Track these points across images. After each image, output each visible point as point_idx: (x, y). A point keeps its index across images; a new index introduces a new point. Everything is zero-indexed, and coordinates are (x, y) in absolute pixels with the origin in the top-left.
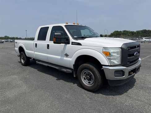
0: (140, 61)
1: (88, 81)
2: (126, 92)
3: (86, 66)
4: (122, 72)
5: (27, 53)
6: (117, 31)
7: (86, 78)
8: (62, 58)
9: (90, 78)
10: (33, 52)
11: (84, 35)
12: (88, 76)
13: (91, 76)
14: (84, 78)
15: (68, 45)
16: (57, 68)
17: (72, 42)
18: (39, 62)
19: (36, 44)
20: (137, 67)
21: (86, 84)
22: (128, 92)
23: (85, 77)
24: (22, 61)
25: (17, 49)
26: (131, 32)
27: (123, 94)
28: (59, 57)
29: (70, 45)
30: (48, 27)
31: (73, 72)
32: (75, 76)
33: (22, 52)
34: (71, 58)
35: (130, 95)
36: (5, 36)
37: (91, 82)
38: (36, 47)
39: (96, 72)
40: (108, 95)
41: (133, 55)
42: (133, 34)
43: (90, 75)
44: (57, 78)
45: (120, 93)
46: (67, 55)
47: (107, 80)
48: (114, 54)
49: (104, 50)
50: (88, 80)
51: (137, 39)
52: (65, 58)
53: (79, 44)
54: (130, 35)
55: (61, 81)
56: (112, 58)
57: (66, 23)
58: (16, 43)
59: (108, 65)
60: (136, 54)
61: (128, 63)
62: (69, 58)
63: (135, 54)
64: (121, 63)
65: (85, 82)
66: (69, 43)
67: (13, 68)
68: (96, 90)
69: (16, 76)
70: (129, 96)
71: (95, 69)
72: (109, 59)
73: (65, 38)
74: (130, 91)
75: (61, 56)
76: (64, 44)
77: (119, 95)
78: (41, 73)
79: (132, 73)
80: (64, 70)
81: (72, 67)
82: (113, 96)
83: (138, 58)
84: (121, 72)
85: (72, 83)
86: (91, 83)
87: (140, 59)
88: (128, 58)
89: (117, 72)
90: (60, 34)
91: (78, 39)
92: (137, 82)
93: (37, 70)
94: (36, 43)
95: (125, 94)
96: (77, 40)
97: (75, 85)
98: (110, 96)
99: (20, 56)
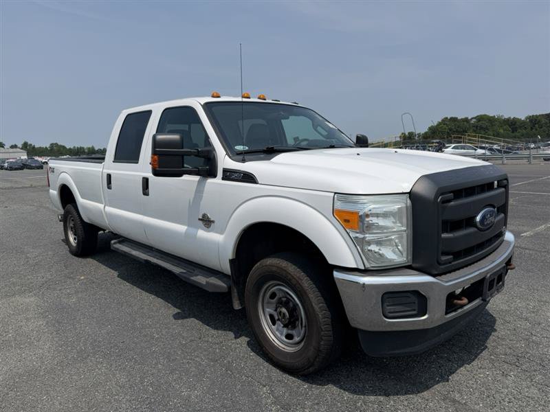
0: (509, 243)
1: (285, 331)
2: (444, 378)
3: (274, 269)
4: (415, 300)
5: (85, 208)
6: (451, 118)
7: (276, 318)
8: (192, 230)
9: (290, 319)
10: (101, 206)
11: (296, 139)
12: (284, 310)
13: (293, 311)
14: (271, 316)
15: (210, 180)
16: (177, 270)
17: (225, 171)
18: (120, 242)
19: (109, 176)
20: (487, 272)
21: (277, 342)
22: (454, 378)
23: (272, 311)
24: (71, 238)
25: (54, 193)
26: (508, 120)
27: (427, 388)
28: (182, 228)
29: (218, 180)
30: (149, 113)
31: (230, 288)
32: (237, 306)
33: (69, 206)
34: (221, 233)
35: (457, 396)
36: (52, 144)
37: (294, 332)
38: (109, 188)
39: (311, 296)
40: (362, 392)
41: (470, 222)
42: (514, 130)
43: (291, 305)
44: (177, 311)
45: (418, 386)
46: (207, 222)
47: (356, 330)
48: (381, 222)
49: (339, 205)
50: (285, 326)
51: (529, 148)
52: (202, 233)
53: (249, 178)
54: (502, 131)
55: (193, 322)
56: (369, 237)
57: (213, 97)
58: (53, 170)
59: (354, 266)
60: (483, 218)
61: (444, 258)
62: (217, 232)
63: (478, 218)
64: (410, 258)
65: (274, 335)
66: (213, 174)
67: (36, 264)
68: (311, 369)
69: (32, 299)
70: (454, 401)
71: (306, 283)
72: (359, 243)
73: (198, 154)
74: (462, 375)
75: (188, 226)
76: (197, 178)
77: (413, 393)
78: (126, 286)
79: (465, 301)
80: (201, 279)
81: (227, 269)
82: (382, 398)
83: (501, 234)
84: (414, 298)
85: (231, 335)
86: (297, 339)
87: (509, 236)
88: (444, 235)
89: (392, 297)
90: (176, 137)
91: (247, 157)
92: (501, 329)
93: (116, 274)
94: (109, 172)
95: (438, 387)
96: (243, 161)
97: (239, 340)
98: (372, 398)
99: (65, 219)
